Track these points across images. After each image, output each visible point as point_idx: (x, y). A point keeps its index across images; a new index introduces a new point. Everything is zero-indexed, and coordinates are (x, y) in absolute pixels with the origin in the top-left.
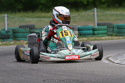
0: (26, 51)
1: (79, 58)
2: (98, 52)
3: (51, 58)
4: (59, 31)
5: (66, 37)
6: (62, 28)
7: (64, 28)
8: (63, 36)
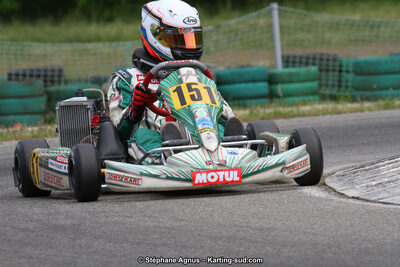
0: (55, 159)
1: (242, 176)
2: (308, 156)
3: (144, 178)
4: (168, 85)
5: (194, 105)
6: (179, 74)
7: (188, 75)
8: (183, 101)
